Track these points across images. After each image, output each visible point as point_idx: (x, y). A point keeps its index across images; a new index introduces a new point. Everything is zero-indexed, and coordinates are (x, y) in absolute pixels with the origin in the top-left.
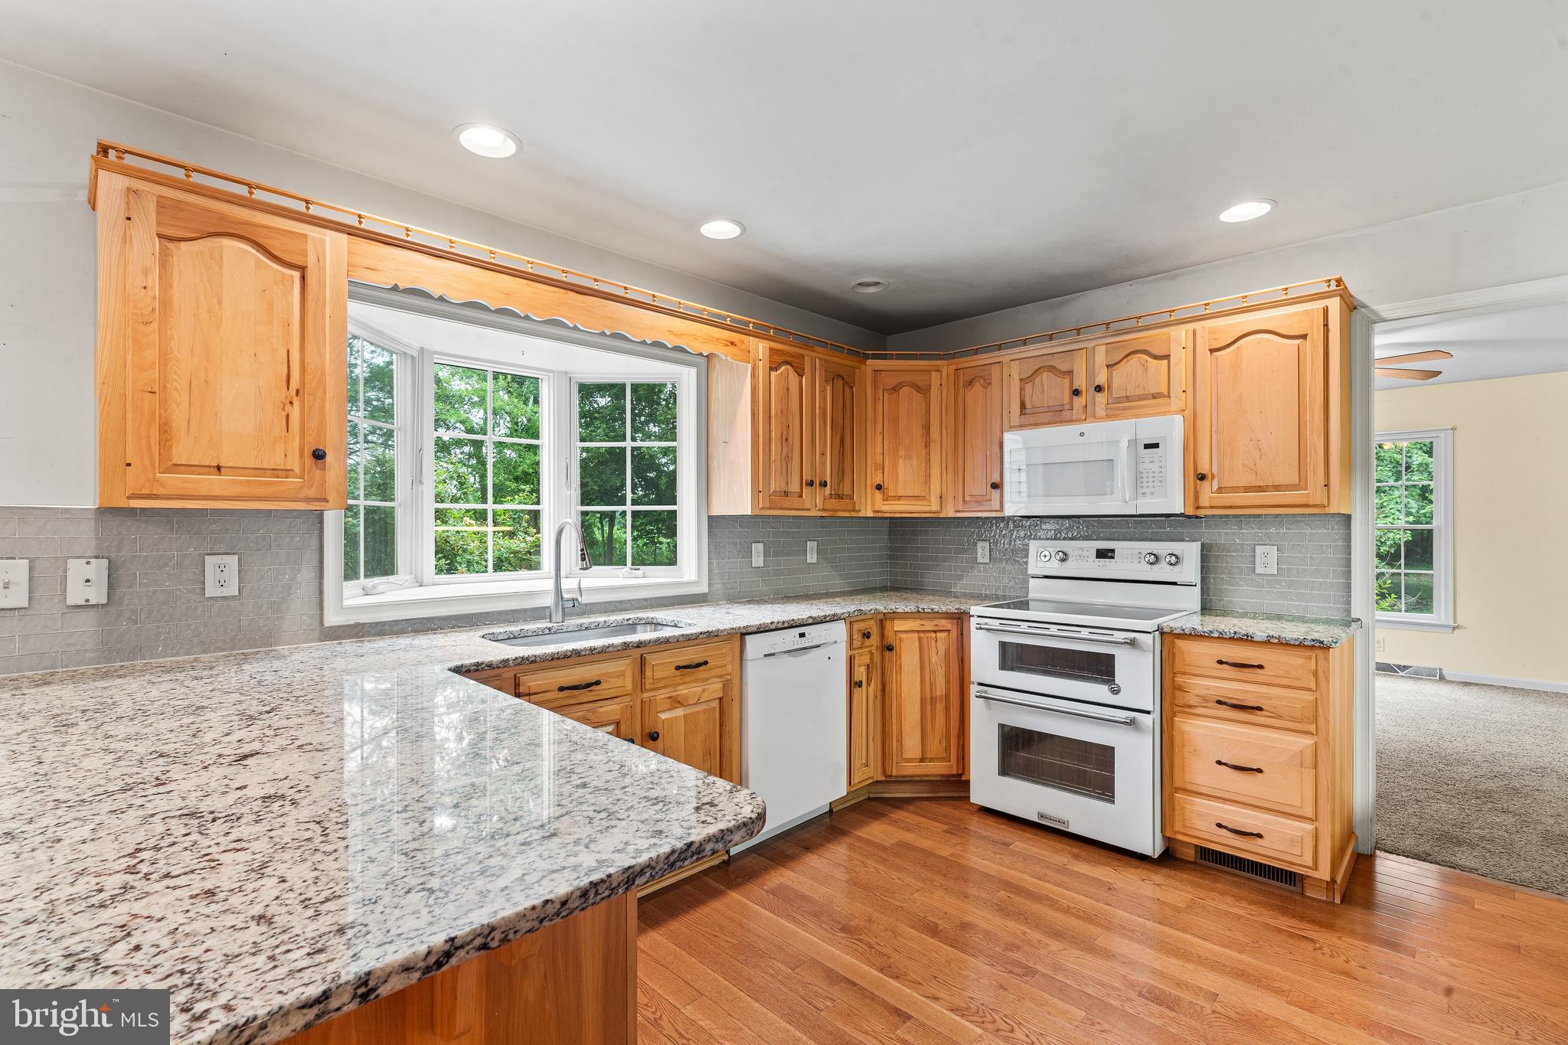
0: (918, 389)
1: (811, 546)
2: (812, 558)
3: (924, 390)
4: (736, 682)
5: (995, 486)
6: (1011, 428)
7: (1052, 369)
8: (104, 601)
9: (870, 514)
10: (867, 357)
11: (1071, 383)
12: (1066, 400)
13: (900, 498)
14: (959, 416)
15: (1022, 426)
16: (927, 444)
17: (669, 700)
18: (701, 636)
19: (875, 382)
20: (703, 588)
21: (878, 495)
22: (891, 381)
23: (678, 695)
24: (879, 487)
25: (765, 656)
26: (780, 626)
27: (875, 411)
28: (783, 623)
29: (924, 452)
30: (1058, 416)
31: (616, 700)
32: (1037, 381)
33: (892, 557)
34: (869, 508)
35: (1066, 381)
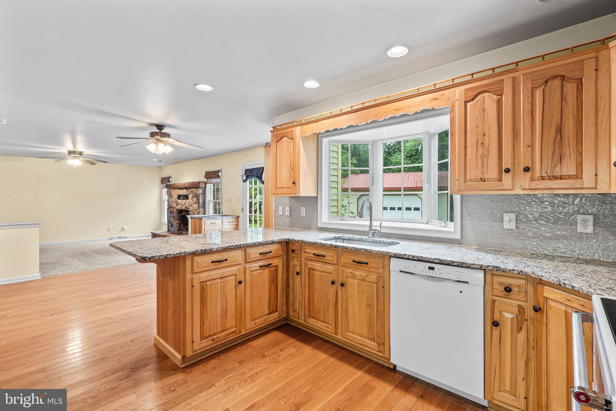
4: (386, 279)
8: (289, 215)
17: (351, 273)
18: (362, 250)
23: (355, 273)
25: (401, 271)
26: (410, 257)
28: (414, 257)
31: (332, 265)
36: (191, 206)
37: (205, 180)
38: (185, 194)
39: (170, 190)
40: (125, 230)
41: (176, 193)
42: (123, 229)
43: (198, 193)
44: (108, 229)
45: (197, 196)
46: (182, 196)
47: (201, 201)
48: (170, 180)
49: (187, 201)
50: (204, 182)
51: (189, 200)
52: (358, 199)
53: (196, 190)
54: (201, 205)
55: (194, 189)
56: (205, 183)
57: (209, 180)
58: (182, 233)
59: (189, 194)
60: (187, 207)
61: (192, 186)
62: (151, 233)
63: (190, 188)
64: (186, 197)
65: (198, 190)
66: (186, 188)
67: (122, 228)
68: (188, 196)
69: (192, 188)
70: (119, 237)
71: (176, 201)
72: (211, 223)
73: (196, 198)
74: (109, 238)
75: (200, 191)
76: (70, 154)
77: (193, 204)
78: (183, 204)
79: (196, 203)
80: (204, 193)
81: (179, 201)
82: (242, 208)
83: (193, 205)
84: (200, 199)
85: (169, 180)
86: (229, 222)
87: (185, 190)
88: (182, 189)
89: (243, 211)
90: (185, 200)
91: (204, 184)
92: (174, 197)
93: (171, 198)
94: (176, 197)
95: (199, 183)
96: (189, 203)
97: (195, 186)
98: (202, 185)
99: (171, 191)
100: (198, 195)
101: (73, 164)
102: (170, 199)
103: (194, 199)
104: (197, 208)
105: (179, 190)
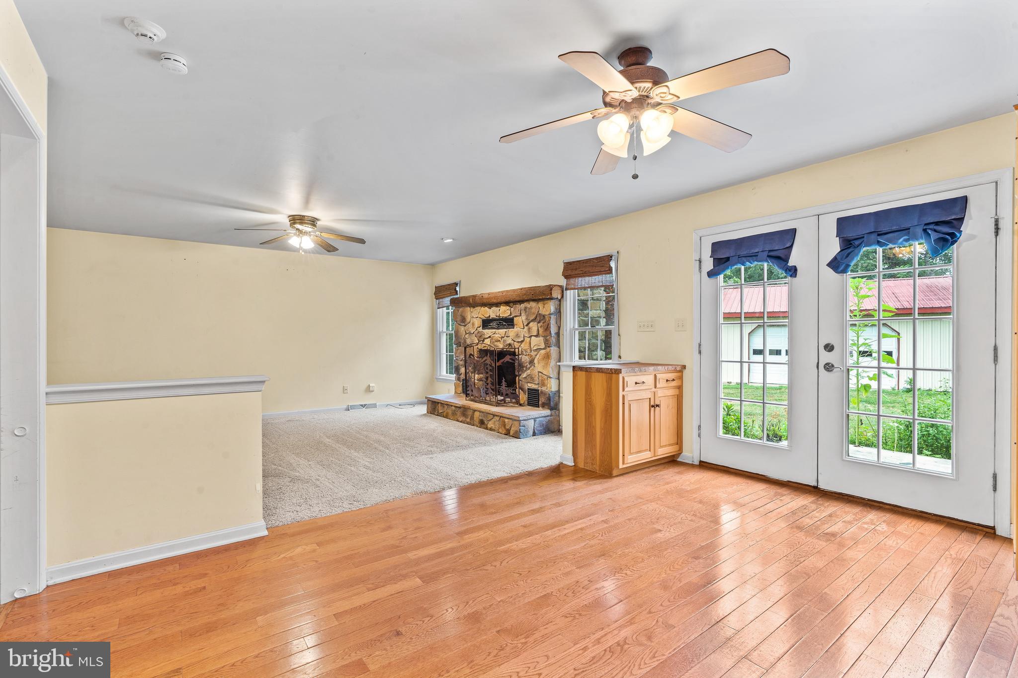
36: (522, 342)
37: (563, 282)
38: (506, 315)
39: (461, 310)
40: (373, 391)
41: (475, 316)
42: (368, 390)
43: (543, 311)
44: (344, 389)
45: (540, 318)
46: (493, 320)
47: (553, 330)
48: (458, 289)
49: (512, 332)
50: (561, 287)
51: (516, 329)
52: (749, 334)
53: (540, 305)
54: (553, 340)
55: (533, 304)
56: (563, 290)
57: (572, 281)
58: (505, 402)
59: (516, 316)
60: (510, 345)
61: (530, 297)
62: (426, 398)
63: (521, 302)
64: (509, 322)
65: (544, 304)
66: (507, 303)
67: (367, 387)
68: (512, 320)
69: (528, 301)
70: (362, 405)
71: (478, 332)
72: (636, 383)
73: (539, 323)
74: (346, 407)
75: (551, 307)
76: (294, 223)
77: (531, 337)
78: (497, 339)
79: (537, 336)
80: (559, 312)
81: (488, 332)
82: (700, 345)
83: (527, 340)
84: (552, 325)
85: (455, 289)
86: (667, 381)
87: (503, 308)
88: (497, 305)
89: (700, 352)
90: (506, 330)
91: (560, 291)
92: (473, 324)
93: (465, 326)
94: (478, 323)
95: (550, 288)
96: (517, 336)
97: (541, 295)
98: (556, 294)
99: (463, 312)
100: (544, 316)
101: (298, 247)
102: (462, 329)
103: (534, 326)
104: (543, 346)
105: (486, 308)
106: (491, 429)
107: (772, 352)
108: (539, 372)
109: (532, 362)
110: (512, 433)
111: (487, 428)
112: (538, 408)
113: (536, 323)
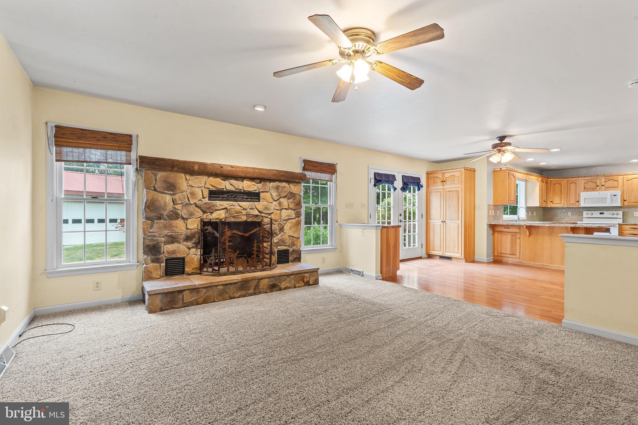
0: (559, 184)
1: (535, 212)
2: (535, 215)
3: (561, 184)
5: (578, 202)
6: (582, 191)
7: (591, 181)
9: (549, 207)
10: (549, 178)
11: (596, 184)
12: (595, 187)
13: (555, 204)
14: (568, 189)
15: (584, 191)
16: (561, 194)
19: (550, 183)
20: (526, 219)
21: (551, 203)
22: (553, 182)
24: (552, 202)
27: (550, 187)
29: (560, 195)
30: (593, 189)
32: (588, 183)
33: (544, 215)
34: (549, 205)
35: (595, 184)
36: (271, 213)
38: (250, 189)
39: (163, 174)
41: (196, 185)
43: (294, 191)
45: (292, 196)
46: (230, 192)
49: (260, 205)
51: (263, 203)
53: (292, 186)
55: (284, 184)
59: (263, 192)
60: (255, 216)
63: (271, 180)
64: (255, 196)
65: (295, 186)
66: (252, 179)
68: (258, 194)
71: (204, 203)
73: (289, 199)
75: (301, 188)
77: (281, 210)
79: (288, 209)
81: (221, 204)
83: (277, 212)
87: (245, 183)
88: (239, 178)
90: (251, 203)
93: (173, 195)
94: (202, 193)
96: (265, 208)
99: (169, 177)
100: (295, 194)
102: (167, 198)
103: (285, 202)
104: (294, 216)
105: (219, 179)
106: (285, 288)
107: (79, 221)
108: (289, 236)
109: (282, 229)
110: (311, 283)
111: (280, 290)
112: (288, 264)
113: (286, 199)
